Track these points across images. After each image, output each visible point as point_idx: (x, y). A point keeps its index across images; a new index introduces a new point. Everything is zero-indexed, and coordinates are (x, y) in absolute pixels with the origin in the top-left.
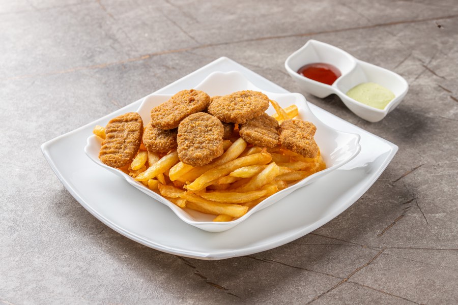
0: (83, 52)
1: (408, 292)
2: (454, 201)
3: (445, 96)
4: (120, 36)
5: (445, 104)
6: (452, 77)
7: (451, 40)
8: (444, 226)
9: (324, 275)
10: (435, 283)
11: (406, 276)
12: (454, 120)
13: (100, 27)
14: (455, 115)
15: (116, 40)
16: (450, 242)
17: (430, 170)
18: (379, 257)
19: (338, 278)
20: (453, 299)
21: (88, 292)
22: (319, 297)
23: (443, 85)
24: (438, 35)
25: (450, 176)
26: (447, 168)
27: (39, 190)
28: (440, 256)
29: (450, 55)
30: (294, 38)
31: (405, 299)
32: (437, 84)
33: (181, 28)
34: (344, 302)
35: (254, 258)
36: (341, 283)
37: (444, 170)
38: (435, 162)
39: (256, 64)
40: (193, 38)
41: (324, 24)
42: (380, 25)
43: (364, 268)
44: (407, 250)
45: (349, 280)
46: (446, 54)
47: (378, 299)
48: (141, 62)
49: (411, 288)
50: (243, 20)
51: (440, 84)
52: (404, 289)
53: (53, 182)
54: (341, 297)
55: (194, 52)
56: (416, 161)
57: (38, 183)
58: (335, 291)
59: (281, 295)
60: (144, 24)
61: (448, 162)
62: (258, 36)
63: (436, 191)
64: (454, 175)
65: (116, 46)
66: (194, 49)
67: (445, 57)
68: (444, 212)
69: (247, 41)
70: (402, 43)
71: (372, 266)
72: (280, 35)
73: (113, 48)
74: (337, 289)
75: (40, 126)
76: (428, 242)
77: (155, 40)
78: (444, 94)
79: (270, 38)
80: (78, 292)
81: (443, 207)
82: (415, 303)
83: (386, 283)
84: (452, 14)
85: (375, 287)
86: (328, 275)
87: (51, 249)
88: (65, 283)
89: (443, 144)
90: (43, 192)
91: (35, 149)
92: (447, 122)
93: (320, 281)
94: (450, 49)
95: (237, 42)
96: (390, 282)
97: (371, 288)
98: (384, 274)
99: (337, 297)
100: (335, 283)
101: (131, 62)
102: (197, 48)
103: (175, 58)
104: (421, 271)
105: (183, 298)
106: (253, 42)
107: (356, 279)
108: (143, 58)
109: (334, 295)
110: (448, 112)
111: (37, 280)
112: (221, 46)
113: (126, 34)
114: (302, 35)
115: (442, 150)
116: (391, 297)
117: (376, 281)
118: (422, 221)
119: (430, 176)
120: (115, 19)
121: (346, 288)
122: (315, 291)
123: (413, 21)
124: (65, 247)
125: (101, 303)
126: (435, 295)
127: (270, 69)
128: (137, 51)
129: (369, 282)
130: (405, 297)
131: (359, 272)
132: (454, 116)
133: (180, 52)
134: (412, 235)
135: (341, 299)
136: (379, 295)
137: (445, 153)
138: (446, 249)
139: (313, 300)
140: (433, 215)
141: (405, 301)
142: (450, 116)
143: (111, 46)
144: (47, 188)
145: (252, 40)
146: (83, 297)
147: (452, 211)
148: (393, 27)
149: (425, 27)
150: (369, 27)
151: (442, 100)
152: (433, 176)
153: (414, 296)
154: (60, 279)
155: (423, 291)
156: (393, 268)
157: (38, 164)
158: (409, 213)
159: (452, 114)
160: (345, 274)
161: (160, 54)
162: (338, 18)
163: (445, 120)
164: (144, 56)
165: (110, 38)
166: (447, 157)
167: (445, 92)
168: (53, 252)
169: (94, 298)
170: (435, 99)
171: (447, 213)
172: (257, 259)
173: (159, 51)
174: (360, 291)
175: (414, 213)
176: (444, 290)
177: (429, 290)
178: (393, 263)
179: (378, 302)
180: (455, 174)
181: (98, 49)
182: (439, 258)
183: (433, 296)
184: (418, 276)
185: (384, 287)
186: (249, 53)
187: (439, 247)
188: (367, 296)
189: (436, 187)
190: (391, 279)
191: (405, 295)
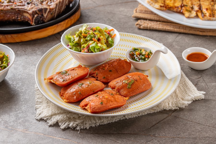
1: (200, 120)
10: (212, 116)
11: (199, 113)
19: (166, 114)
22: (158, 123)
27: (24, 74)
36: (168, 117)
39: (125, 14)
40: (95, 2)
45: (172, 115)
47: (186, 123)
49: (201, 118)
53: (30, 70)
54: (168, 123)
57: (23, 71)
58: (165, 120)
59: (140, 122)
63: (212, 72)
69: (120, 3)
82: (203, 125)
83: (189, 116)
85: (184, 118)
87: (30, 102)
90: (26, 76)
95: (116, 4)
96: (191, 116)
97: (182, 118)
98: (188, 112)
100: (165, 116)
102: (97, 7)
104: (206, 110)
109: (165, 122)
111: (24, 117)
112: (108, 6)
116: (192, 123)
117: (184, 115)
118: (206, 87)
121: (170, 119)
122: (156, 121)
129: (181, 116)
136: (186, 121)
139: (155, 125)
140: (211, 84)
141: (198, 124)
144: (28, 73)
145: (123, 3)
153: (203, 122)
155: (207, 119)
157: (23, 62)
158: (199, 83)
160: (170, 112)
168: (31, 103)
174: (177, 120)
175: (202, 83)
177: (209, 119)
179: (186, 125)
182: (214, 104)
183: (212, 122)
184: (205, 113)
185: (189, 118)
186: (121, 9)
187: (214, 99)
188: (181, 122)
189: (212, 71)
190: (192, 114)
191: (198, 122)
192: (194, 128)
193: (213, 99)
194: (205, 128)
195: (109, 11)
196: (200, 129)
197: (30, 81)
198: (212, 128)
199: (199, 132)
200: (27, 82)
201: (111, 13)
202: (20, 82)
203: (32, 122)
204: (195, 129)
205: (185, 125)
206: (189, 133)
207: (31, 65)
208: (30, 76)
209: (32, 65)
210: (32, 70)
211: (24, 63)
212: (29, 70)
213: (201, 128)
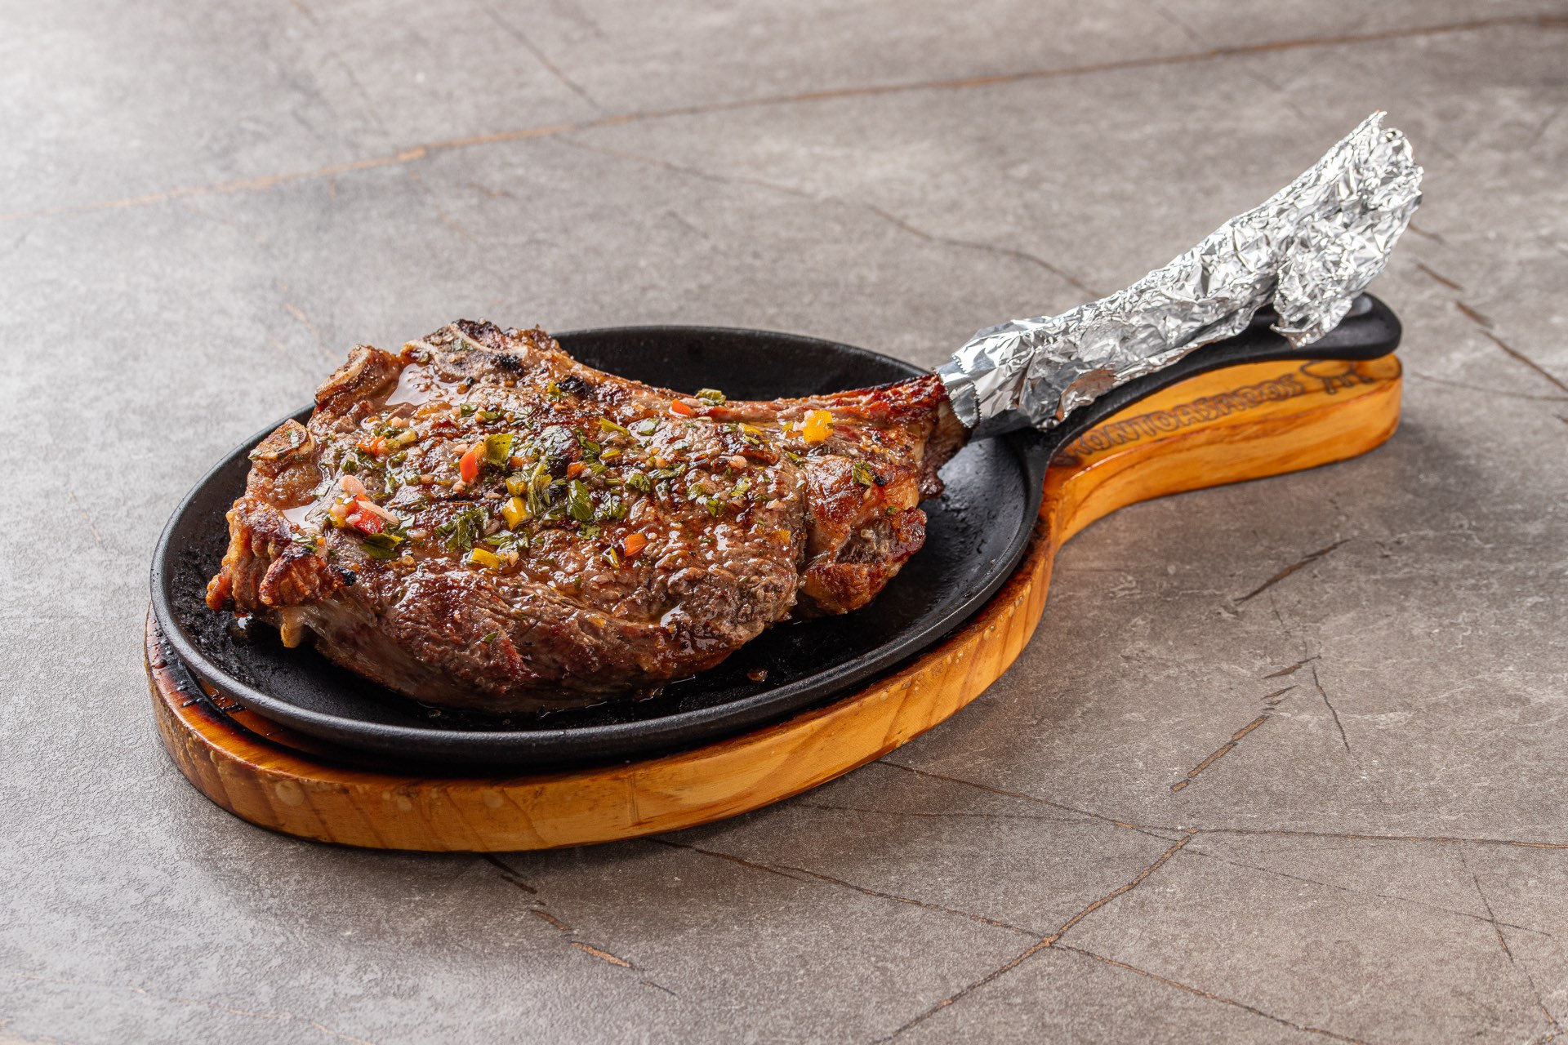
0: (200, 135)
1: (1265, 986)
2: (1443, 668)
3: (1437, 303)
4: (329, 80)
5: (1436, 331)
6: (1468, 237)
7: (1473, 106)
8: (1405, 756)
9: (979, 924)
10: (1359, 954)
11: (1261, 930)
12: (1463, 386)
13: (264, 46)
14: (1468, 367)
15: (313, 96)
16: (1420, 812)
17: (1367, 561)
18: (1172, 861)
19: (1024, 932)
21: (160, 971)
22: (954, 999)
23: (1432, 264)
24: (1426, 88)
25: (1436, 583)
26: (1427, 556)
27: (16, 612)
28: (1382, 859)
29: (1464, 158)
30: (929, 94)
31: (1251, 1009)
32: (1411, 261)
33: (540, 55)
34: (1042, 1016)
35: (741, 861)
36: (1034, 953)
37: (1416, 561)
38: (1386, 533)
39: (792, 183)
40: (579, 90)
41: (1035, 46)
42: (1229, 52)
43: (1118, 901)
44: (1269, 837)
45: (1063, 942)
46: (1450, 156)
47: (1159, 1008)
48: (396, 171)
49: (1276, 972)
50: (757, 30)
51: (1422, 260)
53: (68, 584)
54: (1031, 999)
55: (582, 137)
56: (1321, 529)
57: (15, 588)
58: (1010, 980)
59: (825, 990)
60: (416, 39)
61: (1431, 533)
62: (804, 84)
63: (1384, 633)
64: (1450, 579)
65: (314, 114)
66: (580, 127)
67: (1449, 163)
68: (1408, 707)
69: (765, 101)
70: (1300, 115)
71: (1143, 892)
72: (882, 82)
73: (303, 121)
74: (1019, 972)
75: (34, 392)
76: (1343, 813)
77: (450, 96)
78: (1433, 297)
79: (845, 93)
80: (128, 968)
81: (1405, 690)
82: (1285, 1023)
83: (1188, 953)
84: (1482, 14)
85: (1153, 965)
86: (990, 922)
87: (44, 818)
88: (84, 936)
89: (1420, 471)
90: (30, 621)
91: (13, 470)
92: (1439, 392)
93: (961, 945)
94: (1468, 136)
95: (732, 107)
96: (1202, 950)
97: (1136, 970)
98: (1185, 923)
99: (1019, 1000)
100: (1012, 950)
101: (361, 170)
102: (592, 124)
103: (515, 159)
104: (1315, 912)
106: (786, 108)
107: (1086, 938)
108: (404, 157)
109: (1007, 994)
110: (1443, 360)
112: (674, 120)
113: (350, 74)
114: (956, 84)
115: (1416, 493)
116: (1201, 1003)
117: (1155, 944)
118: (1328, 738)
119: (1367, 582)
120: (315, 22)
121: (1050, 969)
122: (944, 978)
123: (1343, 39)
124: (92, 813)
125: (204, 1008)
126: (1356, 998)
127: (839, 203)
128: (385, 134)
129: (1132, 951)
130: (1252, 1004)
131: (1100, 912)
132: (1463, 373)
133: (531, 139)
134: (1291, 787)
135: (1029, 1007)
136: (1163, 994)
137: (1424, 502)
138: (1405, 839)
139: (935, 1010)
140: (1368, 717)
141: (1250, 1015)
142: (1449, 372)
143: (294, 114)
144: (46, 605)
145: (783, 99)
146: (142, 986)
147: (1436, 706)
148: (1273, 57)
149: (1383, 57)
150: (1192, 58)
151: (1428, 315)
152: (1376, 581)
153: (1285, 1001)
154: (70, 922)
155: (1315, 981)
156: (1217, 901)
157: (18, 523)
158: (1286, 710)
159: (1457, 365)
160: (1051, 921)
161: (463, 146)
162: (1086, 24)
163: (1434, 385)
164: (407, 150)
165: (295, 86)
166: (1429, 515)
167: (1439, 288)
168: (52, 828)
169: (180, 990)
170: (1401, 312)
171: (1418, 710)
172: (749, 865)
173: (462, 131)
174: (1099, 979)
175: (1302, 710)
176: (1389, 981)
177: (1334, 979)
178: (1218, 883)
179: (1157, 1019)
180: (1455, 575)
181: (251, 126)
182: (1378, 869)
183: (1350, 999)
184: (1303, 931)
185: (1182, 968)
186: (770, 144)
187: (1383, 829)
188: (1122, 996)
189: (1386, 621)
190: (1208, 940)
191: (1253, 997)
193: (1377, 833)
195: (677, 162)
197: (61, 663)
200: (38, 669)
201: (694, 172)
203: (43, 966)
205: (1152, 1021)
207: (74, 546)
208: (64, 625)
209: (85, 544)
210: (83, 578)
211: (29, 525)
212: (61, 579)
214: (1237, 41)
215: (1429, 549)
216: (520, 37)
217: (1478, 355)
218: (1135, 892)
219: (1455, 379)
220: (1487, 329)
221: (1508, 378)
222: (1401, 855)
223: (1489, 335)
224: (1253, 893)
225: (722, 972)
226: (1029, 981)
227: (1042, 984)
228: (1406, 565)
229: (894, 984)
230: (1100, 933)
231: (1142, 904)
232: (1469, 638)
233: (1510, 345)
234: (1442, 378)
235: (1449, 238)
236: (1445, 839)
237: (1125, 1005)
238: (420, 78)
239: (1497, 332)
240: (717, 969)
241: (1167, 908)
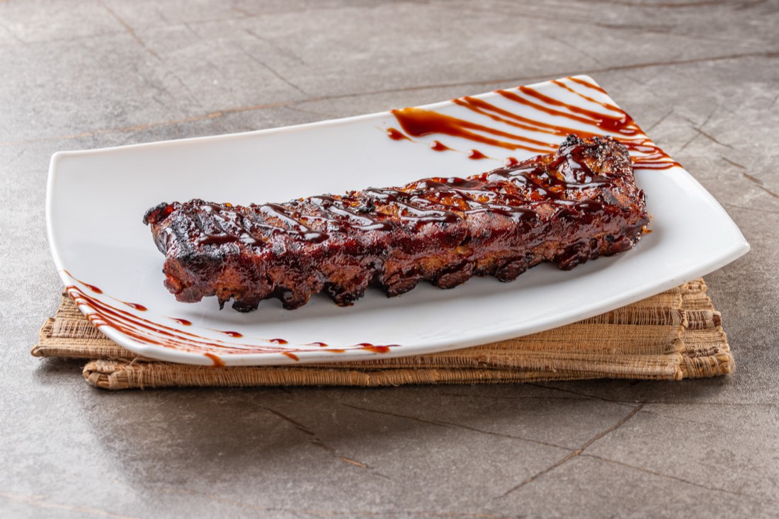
0: (107, 107)
1: (689, 470)
3: (734, 174)
4: (169, 83)
5: (735, 186)
6: (745, 146)
7: (740, 91)
9: (541, 445)
10: (734, 455)
11: (684, 446)
12: (751, 209)
13: (135, 69)
14: (753, 201)
15: (163, 90)
18: (635, 416)
19: (564, 448)
20: (767, 480)
22: (533, 478)
23: (729, 157)
24: (716, 83)
25: (750, 293)
27: (35, 315)
28: (739, 413)
29: (738, 112)
31: (684, 481)
32: (718, 156)
33: (274, 72)
34: (578, 486)
35: (417, 419)
36: (571, 457)
40: (296, 87)
41: (520, 67)
42: (617, 69)
43: (610, 434)
44: (682, 405)
45: (585, 452)
46: (731, 112)
47: (637, 480)
48: (208, 122)
49: (693, 464)
50: (382, 61)
51: (724, 156)
52: (680, 465)
54: (571, 478)
55: (299, 107)
58: (560, 469)
59: (467, 475)
60: (211, 66)
62: (408, 84)
65: (164, 98)
67: (731, 115)
69: (389, 91)
70: (655, 95)
71: (623, 429)
72: (446, 82)
73: (158, 101)
74: (564, 466)
77: (231, 90)
78: (732, 171)
79: (429, 87)
80: (108, 471)
82: (701, 486)
83: (648, 456)
84: (739, 52)
85: (631, 462)
86: (546, 444)
87: (58, 405)
88: (84, 457)
91: (27, 253)
92: (740, 212)
93: (533, 454)
94: (739, 103)
95: (373, 93)
96: (655, 455)
97: (623, 464)
98: (645, 443)
99: (565, 478)
100: (560, 456)
101: (190, 122)
102: (304, 101)
103: (267, 117)
104: (709, 437)
105: (294, 481)
106: (400, 94)
107: (596, 450)
108: (211, 116)
109: (559, 476)
110: (740, 198)
111: (36, 454)
112: (345, 99)
113: (180, 81)
114: (483, 83)
116: (658, 478)
117: (631, 452)
120: (160, 59)
121: (580, 465)
122: (526, 469)
123: (672, 63)
126: (735, 475)
128: (201, 106)
129: (620, 456)
130: (684, 478)
131: (602, 439)
132: (751, 203)
133: (274, 107)
135: (572, 481)
136: (638, 474)
138: (750, 404)
139: (524, 483)
141: (683, 483)
142: (744, 203)
143: (154, 98)
145: (398, 90)
146: (117, 479)
147: (757, 346)
148: (639, 71)
149: (693, 70)
150: (599, 71)
151: (730, 179)
153: (700, 476)
154: (76, 451)
155: (713, 468)
157: (32, 276)
159: (748, 201)
160: (577, 444)
161: (240, 111)
162: (544, 57)
163: (737, 209)
164: (212, 113)
165: (153, 86)
167: (733, 168)
168: (63, 410)
170: (717, 178)
172: (421, 421)
173: (239, 105)
174: (605, 468)
176: (750, 466)
177: (723, 467)
178: (659, 425)
179: (636, 485)
181: (133, 103)
182: (738, 418)
183: (732, 475)
184: (704, 446)
185: (646, 462)
188: (617, 475)
190: (657, 450)
191: (683, 475)
192: (668, 494)
194: (708, 495)
196: (689, 501)
198: (736, 497)
199: (687, 508)
202: (23, 338)
203: (64, 471)
204: (671, 500)
205: (634, 487)
206: (648, 511)
211: (38, 276)
213: (692, 497)
214: (620, 64)
215: (745, 279)
216: (264, 64)
217: (757, 196)
218: (618, 430)
219: (747, 206)
220: (760, 185)
221: (774, 206)
222: (749, 412)
223: (761, 187)
224: (677, 429)
225: (413, 469)
226: (570, 469)
227: (576, 471)
228: (734, 286)
229: (501, 472)
230: (603, 448)
231: (622, 435)
232: (770, 317)
233: (772, 191)
234: (741, 206)
235: (736, 146)
236: (770, 405)
237: (620, 480)
238: (215, 82)
239: (765, 186)
240: (411, 467)
241: (635, 437)
